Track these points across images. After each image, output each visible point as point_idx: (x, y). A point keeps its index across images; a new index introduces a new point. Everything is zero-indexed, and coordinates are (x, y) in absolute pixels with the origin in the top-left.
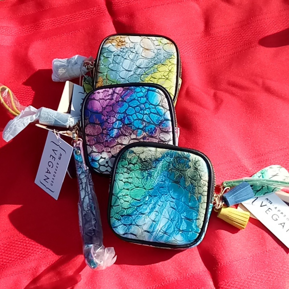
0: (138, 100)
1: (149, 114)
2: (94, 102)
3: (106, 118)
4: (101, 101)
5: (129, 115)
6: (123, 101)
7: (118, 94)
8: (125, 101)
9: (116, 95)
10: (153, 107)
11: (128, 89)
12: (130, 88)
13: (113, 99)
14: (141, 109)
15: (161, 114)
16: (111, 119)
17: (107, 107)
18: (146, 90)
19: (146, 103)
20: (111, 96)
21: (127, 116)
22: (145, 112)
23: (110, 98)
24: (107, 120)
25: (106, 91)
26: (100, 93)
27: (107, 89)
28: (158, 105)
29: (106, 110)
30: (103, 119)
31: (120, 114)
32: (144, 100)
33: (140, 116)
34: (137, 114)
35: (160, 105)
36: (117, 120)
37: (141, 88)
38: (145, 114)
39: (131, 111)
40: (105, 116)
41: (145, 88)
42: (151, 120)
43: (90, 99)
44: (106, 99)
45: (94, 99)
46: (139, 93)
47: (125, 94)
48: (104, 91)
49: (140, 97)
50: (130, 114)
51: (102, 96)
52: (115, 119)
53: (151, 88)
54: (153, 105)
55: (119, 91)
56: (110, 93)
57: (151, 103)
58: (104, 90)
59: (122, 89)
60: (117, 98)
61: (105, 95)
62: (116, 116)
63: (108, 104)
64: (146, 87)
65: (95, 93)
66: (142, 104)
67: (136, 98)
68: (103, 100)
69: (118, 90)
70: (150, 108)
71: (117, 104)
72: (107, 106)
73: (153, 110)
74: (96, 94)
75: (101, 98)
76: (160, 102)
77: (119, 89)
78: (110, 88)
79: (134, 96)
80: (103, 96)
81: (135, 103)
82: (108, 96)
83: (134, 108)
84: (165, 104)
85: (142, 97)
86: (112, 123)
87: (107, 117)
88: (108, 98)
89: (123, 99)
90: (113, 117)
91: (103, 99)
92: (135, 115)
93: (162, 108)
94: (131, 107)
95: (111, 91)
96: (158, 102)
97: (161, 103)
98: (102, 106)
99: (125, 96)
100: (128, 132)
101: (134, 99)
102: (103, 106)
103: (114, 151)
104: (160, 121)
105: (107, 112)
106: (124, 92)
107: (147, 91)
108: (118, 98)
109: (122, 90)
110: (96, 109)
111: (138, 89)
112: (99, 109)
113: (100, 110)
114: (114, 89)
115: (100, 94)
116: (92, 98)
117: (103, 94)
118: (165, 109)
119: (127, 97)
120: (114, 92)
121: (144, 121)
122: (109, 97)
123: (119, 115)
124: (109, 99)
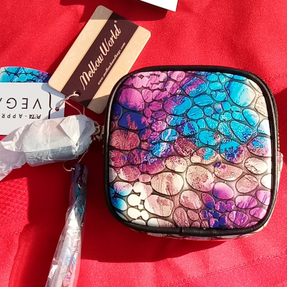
0: (211, 95)
1: (230, 121)
2: (132, 92)
3: (150, 121)
4: (143, 91)
5: (192, 120)
6: (183, 95)
7: (175, 81)
8: (188, 96)
9: (171, 83)
10: (239, 109)
11: (194, 75)
12: (199, 74)
13: (166, 90)
14: (216, 112)
15: (252, 124)
16: (158, 124)
17: (155, 102)
18: (227, 78)
19: (225, 101)
20: (163, 83)
21: (187, 122)
22: (223, 117)
23: (160, 88)
24: (151, 124)
25: (155, 75)
26: (143, 76)
27: (156, 73)
28: (248, 107)
29: (151, 107)
30: (144, 123)
31: (176, 118)
32: (221, 96)
33: (213, 124)
34: (207, 119)
35: (252, 107)
36: (170, 127)
37: (219, 75)
38: (222, 122)
39: (196, 113)
40: (147, 118)
41: (225, 76)
42: (233, 131)
43: (125, 85)
44: (153, 88)
45: (132, 86)
46: (214, 83)
47: (189, 83)
48: (151, 75)
49: (215, 91)
50: (194, 118)
51: (147, 82)
52: (165, 124)
53: (236, 77)
54: (239, 106)
55: (178, 77)
56: (162, 80)
57: (235, 102)
58: (151, 73)
59: (184, 74)
60: (173, 88)
61: (152, 82)
62: (167, 120)
63: (156, 97)
64: (229, 75)
65: (135, 77)
66: (218, 102)
67: (208, 92)
68: (148, 90)
69: (177, 75)
70: (233, 112)
71: (172, 99)
72: (154, 100)
73: (237, 116)
74: (138, 78)
75: (145, 86)
76: (252, 102)
77: (177, 73)
78: (162, 71)
79: (205, 87)
80: (150, 83)
81: (204, 100)
82: (158, 84)
83: (203, 108)
84: (261, 107)
85: (219, 90)
86: (159, 132)
87: (151, 119)
88: (156, 88)
89: (184, 91)
90: (162, 120)
91: (148, 88)
92: (203, 120)
93: (254, 113)
94: (197, 105)
95: (163, 76)
96: (247, 101)
97: (254, 104)
98: (145, 101)
99: (188, 85)
100: (187, 150)
101: (205, 93)
102: (147, 101)
103: (157, 181)
104: (249, 136)
105: (153, 111)
106: (186, 79)
107: (229, 82)
108: (176, 89)
109: (184, 77)
110: (134, 105)
111: (213, 77)
112: (138, 104)
113: (141, 107)
114: (169, 72)
115: (144, 78)
116: (129, 84)
117: (148, 79)
118: (261, 116)
119: (191, 88)
120: (169, 78)
121: (220, 133)
122: (160, 86)
123: (174, 119)
124: (158, 89)
